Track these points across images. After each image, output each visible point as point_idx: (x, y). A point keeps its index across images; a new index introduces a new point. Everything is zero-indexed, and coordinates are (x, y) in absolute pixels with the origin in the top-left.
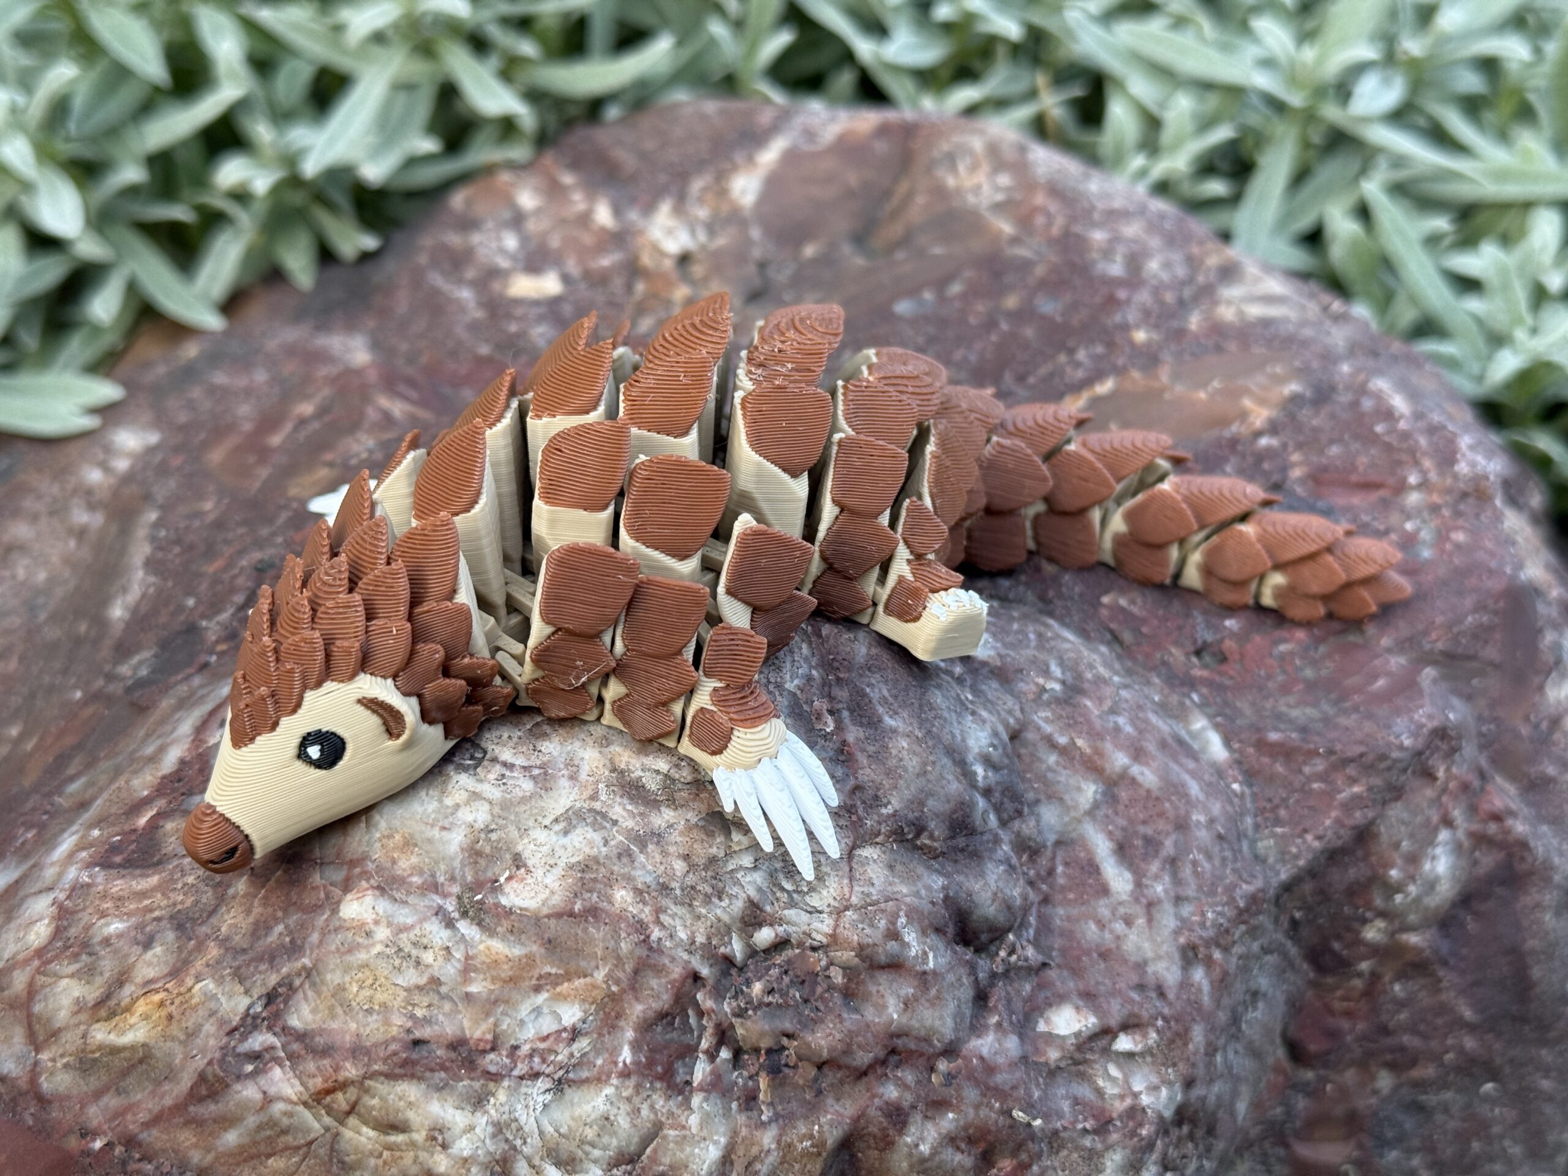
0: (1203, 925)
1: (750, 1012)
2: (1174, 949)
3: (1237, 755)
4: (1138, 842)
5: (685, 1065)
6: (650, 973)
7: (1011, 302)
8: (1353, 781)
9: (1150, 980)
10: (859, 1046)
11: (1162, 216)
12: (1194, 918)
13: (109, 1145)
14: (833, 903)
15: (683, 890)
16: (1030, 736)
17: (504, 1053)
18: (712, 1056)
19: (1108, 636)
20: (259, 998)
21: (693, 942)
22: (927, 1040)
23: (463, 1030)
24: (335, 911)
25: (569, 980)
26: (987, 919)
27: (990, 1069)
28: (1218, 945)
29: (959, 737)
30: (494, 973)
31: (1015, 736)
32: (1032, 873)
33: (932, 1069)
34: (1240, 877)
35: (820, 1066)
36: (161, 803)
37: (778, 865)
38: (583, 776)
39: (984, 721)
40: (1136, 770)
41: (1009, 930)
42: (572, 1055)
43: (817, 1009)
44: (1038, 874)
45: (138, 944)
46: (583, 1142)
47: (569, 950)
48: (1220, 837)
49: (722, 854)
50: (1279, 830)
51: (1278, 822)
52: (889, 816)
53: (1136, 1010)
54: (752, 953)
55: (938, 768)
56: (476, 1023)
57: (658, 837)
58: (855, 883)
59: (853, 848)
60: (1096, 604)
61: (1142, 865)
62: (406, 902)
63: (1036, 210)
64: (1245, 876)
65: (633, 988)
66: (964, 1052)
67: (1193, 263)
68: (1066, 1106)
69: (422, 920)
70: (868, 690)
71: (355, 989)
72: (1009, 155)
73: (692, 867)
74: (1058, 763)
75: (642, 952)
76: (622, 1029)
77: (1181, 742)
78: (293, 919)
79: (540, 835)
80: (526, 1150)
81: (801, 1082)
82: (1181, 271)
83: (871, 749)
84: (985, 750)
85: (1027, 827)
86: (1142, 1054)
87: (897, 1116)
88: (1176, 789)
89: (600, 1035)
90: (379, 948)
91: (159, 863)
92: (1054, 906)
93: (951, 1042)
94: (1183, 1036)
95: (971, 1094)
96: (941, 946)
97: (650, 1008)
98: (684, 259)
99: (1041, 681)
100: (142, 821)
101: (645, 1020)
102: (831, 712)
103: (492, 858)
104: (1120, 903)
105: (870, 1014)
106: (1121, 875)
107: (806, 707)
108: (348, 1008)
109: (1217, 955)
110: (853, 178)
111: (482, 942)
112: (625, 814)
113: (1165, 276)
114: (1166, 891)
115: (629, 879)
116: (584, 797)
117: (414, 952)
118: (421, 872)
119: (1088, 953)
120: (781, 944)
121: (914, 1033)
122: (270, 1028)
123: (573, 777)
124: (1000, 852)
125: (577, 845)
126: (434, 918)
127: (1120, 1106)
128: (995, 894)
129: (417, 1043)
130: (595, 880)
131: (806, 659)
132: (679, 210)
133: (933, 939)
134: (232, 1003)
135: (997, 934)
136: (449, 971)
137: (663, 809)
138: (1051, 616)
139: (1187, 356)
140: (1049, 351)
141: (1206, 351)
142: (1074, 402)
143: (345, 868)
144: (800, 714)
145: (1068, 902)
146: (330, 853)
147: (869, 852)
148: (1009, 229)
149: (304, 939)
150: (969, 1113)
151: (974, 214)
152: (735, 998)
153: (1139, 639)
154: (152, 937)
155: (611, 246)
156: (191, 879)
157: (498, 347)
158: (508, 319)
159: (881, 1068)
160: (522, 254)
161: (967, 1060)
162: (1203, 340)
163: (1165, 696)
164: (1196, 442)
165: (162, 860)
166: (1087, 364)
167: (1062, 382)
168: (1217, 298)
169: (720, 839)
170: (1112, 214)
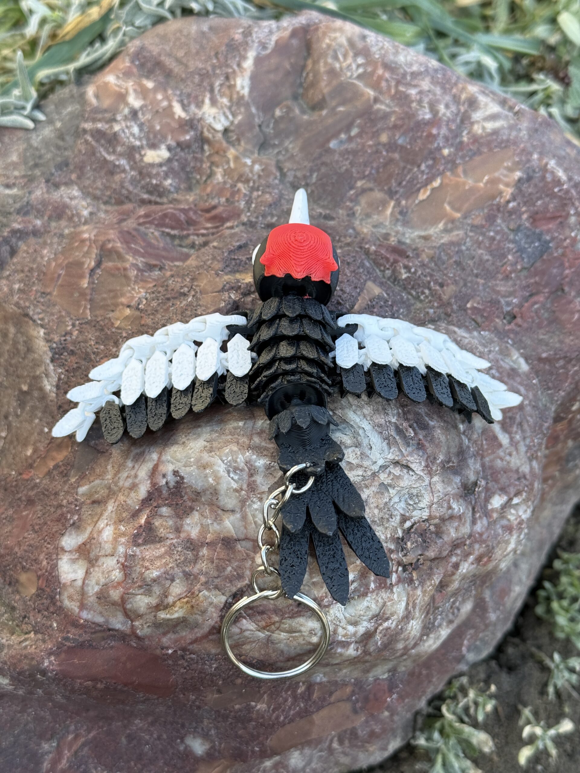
0: (534, 446)
1: (408, 554)
2: (526, 459)
3: (531, 366)
4: (508, 420)
5: (390, 579)
7: (384, 138)
8: (574, 366)
9: (521, 475)
10: (444, 550)
11: (436, 71)
12: (531, 444)
13: (175, 651)
14: (428, 504)
18: (396, 572)
19: (473, 323)
20: (230, 596)
22: (464, 537)
23: (315, 595)
24: (253, 561)
26: (472, 482)
27: (481, 535)
28: (538, 449)
32: (478, 449)
33: (465, 545)
35: (431, 561)
36: (147, 512)
37: (407, 496)
41: (478, 480)
43: (428, 542)
45: (168, 579)
46: (360, 615)
48: (534, 407)
49: (388, 500)
50: (550, 392)
51: (549, 389)
52: (440, 463)
53: (518, 488)
54: (404, 531)
56: (319, 591)
58: (434, 493)
59: (431, 480)
60: (465, 310)
61: (511, 429)
63: (380, 78)
66: (473, 534)
68: (500, 531)
70: (420, 411)
72: (360, 45)
73: (380, 510)
76: (370, 577)
77: (513, 370)
78: (235, 564)
80: (341, 624)
81: (425, 568)
83: (429, 439)
86: (521, 502)
87: (456, 566)
91: (160, 542)
92: (485, 458)
93: (469, 533)
94: (532, 489)
95: (477, 546)
96: (462, 502)
98: (226, 131)
100: (143, 521)
102: (410, 426)
104: (507, 448)
105: (446, 538)
106: (505, 437)
107: (401, 427)
109: (539, 454)
110: (287, 65)
113: (448, 114)
114: (520, 437)
119: (499, 472)
120: (413, 525)
121: (459, 538)
124: (471, 452)
127: (516, 523)
128: (473, 471)
129: (299, 604)
133: (460, 500)
134: (218, 599)
135: (475, 484)
138: (454, 325)
139: (467, 159)
140: (409, 167)
141: (475, 154)
142: (424, 193)
143: (251, 543)
144: (400, 431)
145: (489, 454)
146: (242, 536)
147: (436, 479)
148: (371, 93)
149: (243, 573)
150: (477, 553)
151: (353, 84)
152: (402, 551)
153: (483, 319)
154: (173, 577)
155: (187, 128)
156: (180, 549)
157: (150, 193)
158: (150, 175)
159: (451, 554)
160: (142, 135)
161: (474, 536)
162: (472, 147)
163: (500, 346)
164: (483, 209)
165: (161, 540)
166: (427, 171)
167: (418, 183)
168: (472, 120)
169: (386, 494)
170: (414, 75)
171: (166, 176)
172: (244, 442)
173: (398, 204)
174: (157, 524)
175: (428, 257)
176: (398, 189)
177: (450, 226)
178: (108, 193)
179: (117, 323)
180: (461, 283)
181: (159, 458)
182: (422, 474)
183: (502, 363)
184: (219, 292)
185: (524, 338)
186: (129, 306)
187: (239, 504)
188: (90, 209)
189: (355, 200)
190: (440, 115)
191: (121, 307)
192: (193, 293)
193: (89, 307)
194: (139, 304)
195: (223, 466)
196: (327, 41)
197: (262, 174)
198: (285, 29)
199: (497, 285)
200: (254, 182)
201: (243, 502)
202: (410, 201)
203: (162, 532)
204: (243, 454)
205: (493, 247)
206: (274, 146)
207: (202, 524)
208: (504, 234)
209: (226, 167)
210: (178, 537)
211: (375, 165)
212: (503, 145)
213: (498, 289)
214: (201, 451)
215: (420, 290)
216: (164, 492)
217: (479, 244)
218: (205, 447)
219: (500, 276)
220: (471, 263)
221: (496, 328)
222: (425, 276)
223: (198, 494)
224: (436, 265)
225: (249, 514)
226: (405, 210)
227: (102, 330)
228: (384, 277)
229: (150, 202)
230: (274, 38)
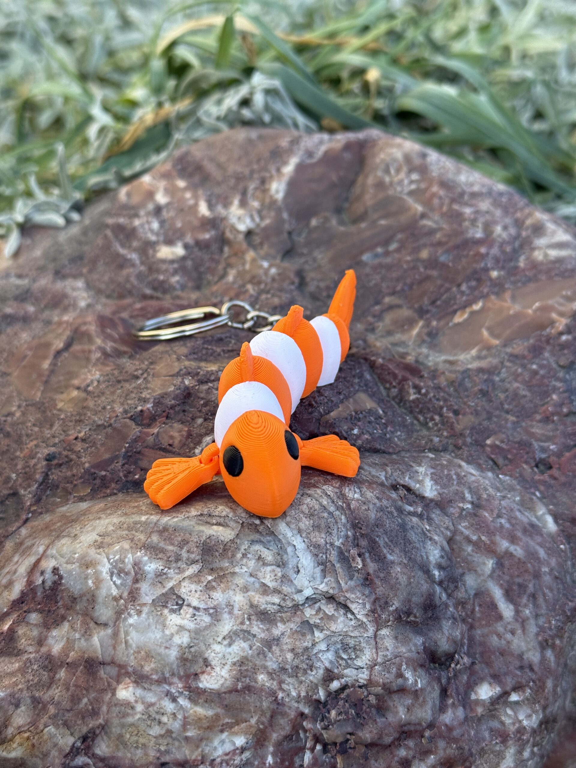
0: (550, 629)
1: (331, 727)
2: (536, 644)
3: (561, 527)
4: (515, 587)
5: (299, 757)
6: (279, 717)
7: (424, 254)
9: (526, 663)
10: (386, 735)
11: (501, 194)
12: (546, 625)
14: (368, 662)
15: (292, 669)
16: (458, 538)
17: (208, 764)
18: (312, 750)
19: (491, 463)
20: (79, 739)
21: (300, 696)
22: (420, 724)
23: (185, 756)
24: (114, 694)
25: (238, 725)
26: (445, 651)
27: (450, 729)
28: (557, 636)
29: (425, 557)
30: (200, 725)
31: (450, 541)
32: (464, 614)
33: (422, 736)
34: (567, 598)
35: (366, 746)
36: (15, 616)
37: (339, 646)
38: (236, 612)
39: (436, 543)
40: (512, 548)
41: (455, 653)
42: (242, 760)
43: (364, 718)
44: (467, 614)
45: (12, 704)
47: (237, 709)
48: (556, 578)
49: (310, 645)
52: (394, 611)
53: (520, 680)
54: (329, 694)
55: (416, 579)
56: (192, 752)
57: (277, 640)
58: (379, 651)
59: (377, 631)
60: (483, 446)
61: (518, 600)
62: (150, 690)
63: (434, 195)
64: (570, 597)
65: (271, 726)
66: (437, 724)
67: (519, 224)
68: (487, 735)
69: (160, 699)
70: (377, 539)
71: (128, 736)
73: (296, 655)
74: (473, 551)
75: (274, 706)
76: (267, 747)
77: (532, 525)
78: (93, 695)
79: (217, 647)
81: (357, 755)
82: (513, 231)
83: (382, 575)
84: (439, 560)
85: (461, 594)
86: (523, 701)
87: (406, 763)
88: (532, 555)
89: (256, 749)
90: (138, 716)
91: (17, 655)
92: (475, 629)
93: (431, 721)
94: (542, 687)
95: (441, 744)
96: (423, 673)
97: (280, 735)
98: (249, 233)
99: (461, 505)
100: (6, 627)
101: (278, 741)
102: (360, 555)
103: (193, 661)
104: (509, 623)
105: (391, 718)
106: (508, 607)
107: (346, 554)
108: (125, 744)
109: (558, 642)
110: (334, 177)
111: (191, 708)
112: (259, 631)
113: (505, 235)
114: (531, 612)
115: (265, 667)
116: (237, 623)
117: (157, 717)
118: (157, 673)
119: (494, 653)
120: (343, 688)
121: (413, 722)
122: (86, 754)
123: (231, 613)
124: (449, 613)
125: (236, 651)
126: (166, 698)
127: (513, 729)
128: (448, 638)
129: (163, 764)
130: (247, 670)
131: (344, 526)
132: (243, 204)
133: (420, 671)
134: (65, 740)
135: (450, 657)
136: (176, 725)
137: (279, 624)
138: (462, 459)
139: (519, 284)
140: (447, 285)
141: (530, 280)
142: (462, 315)
143: (117, 669)
144: (344, 558)
145: (482, 626)
146: (108, 659)
147: (384, 632)
148: (420, 208)
149: (99, 709)
150: (441, 753)
151: (401, 199)
152: (322, 720)
153: (506, 462)
154: (19, 701)
155: (209, 227)
156: (35, 667)
157: (155, 289)
158: (158, 271)
159: (398, 742)
160: (162, 231)
161: (439, 728)
162: (527, 273)
163: (522, 496)
164: (528, 339)
165: (19, 653)
166: (468, 292)
167: (455, 303)
168: (533, 246)
169: (309, 637)
170: (474, 195)
171: (175, 272)
172: (139, 540)
173: (428, 325)
174: (21, 631)
175: (447, 380)
176: (430, 308)
177: (484, 353)
178: (112, 287)
179: (60, 405)
180: (484, 415)
181: (45, 551)
182: (365, 620)
183: (518, 514)
184: (172, 376)
185: (558, 494)
186: (78, 388)
187: (114, 616)
188: (89, 301)
189: (379, 317)
190: (495, 235)
191: (71, 389)
192: (145, 375)
193: (42, 388)
194: (88, 386)
195: (108, 566)
196: (382, 156)
197: (277, 277)
198: (338, 141)
199: (532, 426)
200: (266, 284)
201: (119, 614)
202: (442, 323)
203: (23, 643)
204: (133, 554)
205: (534, 382)
206: (302, 255)
207: (68, 639)
208: (551, 369)
209: (241, 268)
210: (37, 652)
211: (408, 281)
212: (566, 274)
213: (533, 430)
214: (90, 546)
215: (429, 416)
216: (39, 594)
217: (516, 376)
218: (96, 541)
219: (538, 417)
220: (502, 396)
221: (521, 475)
222: (438, 400)
223: (74, 600)
224: (456, 390)
225: (122, 630)
226: (434, 332)
227: (44, 412)
228: (388, 396)
229: (151, 297)
230: (323, 148)
